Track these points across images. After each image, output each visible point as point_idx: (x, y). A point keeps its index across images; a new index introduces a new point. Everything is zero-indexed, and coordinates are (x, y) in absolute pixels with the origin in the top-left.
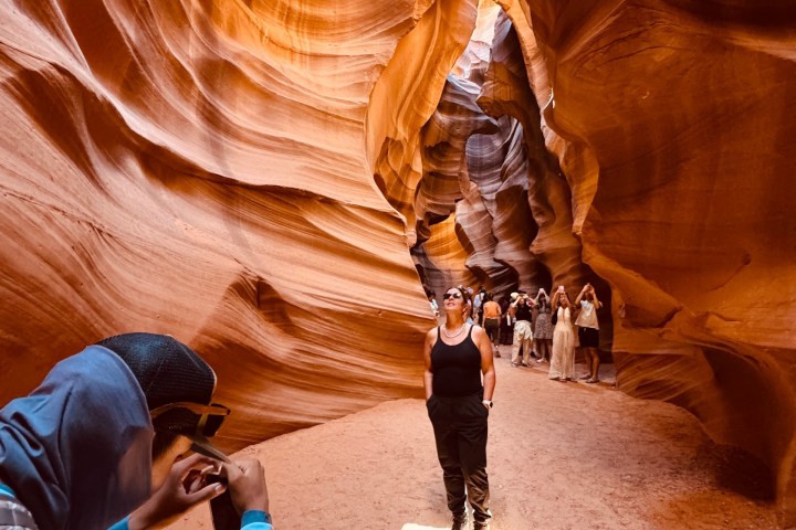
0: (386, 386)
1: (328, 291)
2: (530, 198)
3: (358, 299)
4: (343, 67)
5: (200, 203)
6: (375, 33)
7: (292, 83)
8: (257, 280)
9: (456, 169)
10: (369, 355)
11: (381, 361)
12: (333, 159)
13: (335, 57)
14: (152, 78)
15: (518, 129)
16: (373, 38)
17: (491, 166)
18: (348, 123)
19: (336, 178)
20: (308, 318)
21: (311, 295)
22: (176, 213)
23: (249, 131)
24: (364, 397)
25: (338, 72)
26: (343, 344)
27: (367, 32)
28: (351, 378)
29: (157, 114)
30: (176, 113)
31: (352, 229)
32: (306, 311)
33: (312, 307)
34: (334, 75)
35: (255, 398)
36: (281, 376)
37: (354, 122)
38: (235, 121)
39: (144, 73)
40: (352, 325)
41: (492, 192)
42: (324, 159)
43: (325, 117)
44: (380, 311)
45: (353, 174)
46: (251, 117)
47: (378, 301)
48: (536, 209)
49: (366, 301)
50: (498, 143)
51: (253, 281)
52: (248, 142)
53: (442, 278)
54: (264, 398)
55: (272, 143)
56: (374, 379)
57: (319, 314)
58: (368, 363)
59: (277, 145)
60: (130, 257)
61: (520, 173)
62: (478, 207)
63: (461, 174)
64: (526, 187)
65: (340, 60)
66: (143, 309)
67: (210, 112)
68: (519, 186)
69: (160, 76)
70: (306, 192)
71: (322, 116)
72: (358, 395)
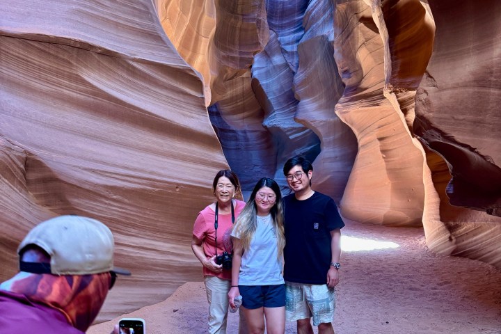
3: (151, 173)
8: (24, 156)
10: (165, 236)
17: (292, 12)
20: (90, 199)
21: (94, 171)
26: (133, 226)
28: (145, 264)
31: (140, 90)
32: (88, 191)
41: (293, 43)
44: (178, 185)
47: (175, 175)
49: (160, 175)
51: (19, 158)
53: (237, 139)
57: (105, 193)
58: (166, 246)
61: (324, 22)
62: (278, 59)
63: (259, 22)
64: (332, 38)
68: (323, 36)
70: (81, 43)
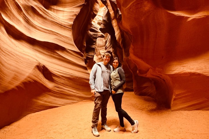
0: (79, 97)
1: (63, 71)
2: (113, 53)
3: (71, 74)
4: (66, 14)
5: (24, 44)
6: (74, 7)
7: (52, 16)
9: (94, 46)
10: (75, 89)
11: (78, 90)
12: (64, 37)
13: (63, 11)
14: (9, 6)
15: (109, 37)
16: (74, 8)
17: (103, 46)
18: (67, 28)
19: (64, 42)
20: (58, 78)
22: (17, 46)
23: (39, 27)
24: (74, 100)
25: (64, 15)
26: (67, 86)
27: (72, 6)
28: (70, 94)
29: (10, 17)
30: (16, 18)
31: (69, 56)
33: (59, 75)
34: (63, 16)
35: (43, 99)
36: (50, 93)
37: (69, 28)
38: (35, 23)
39: (7, 4)
40: (70, 81)
41: (103, 53)
42: (61, 37)
43: (61, 26)
44: (78, 77)
45: (69, 41)
46: (40, 23)
47: (77, 75)
48: (114, 56)
49: (73, 74)
50: (104, 41)
51: (42, 66)
52: (39, 30)
54: (45, 99)
55: (46, 31)
56: (76, 95)
57: (61, 77)
58: (74, 91)
59: (48, 32)
60: (4, 53)
61: (110, 48)
62: (99, 57)
63: (95, 47)
64: (112, 51)
65: (65, 12)
66: (9, 68)
67: (27, 20)
68: (110, 51)
69: (12, 6)
71: (60, 26)
72: (72, 99)
